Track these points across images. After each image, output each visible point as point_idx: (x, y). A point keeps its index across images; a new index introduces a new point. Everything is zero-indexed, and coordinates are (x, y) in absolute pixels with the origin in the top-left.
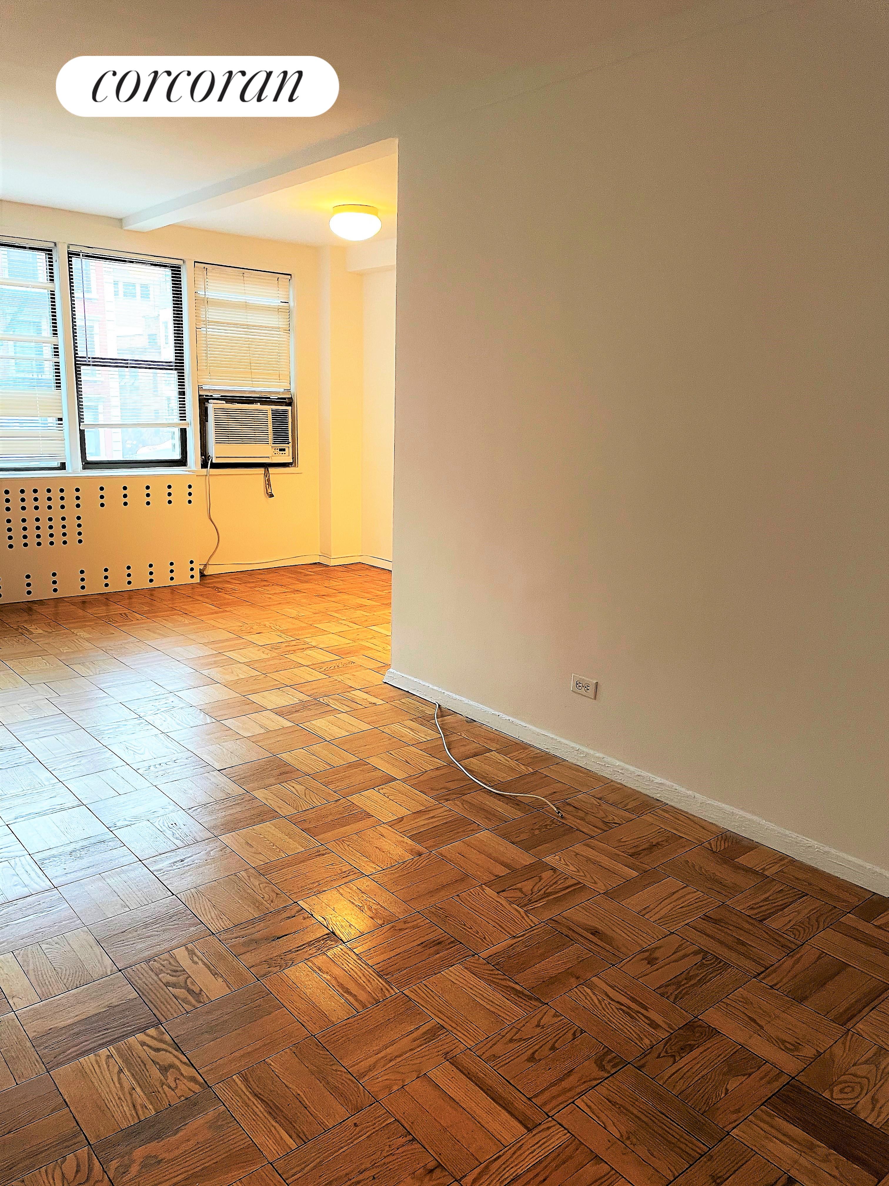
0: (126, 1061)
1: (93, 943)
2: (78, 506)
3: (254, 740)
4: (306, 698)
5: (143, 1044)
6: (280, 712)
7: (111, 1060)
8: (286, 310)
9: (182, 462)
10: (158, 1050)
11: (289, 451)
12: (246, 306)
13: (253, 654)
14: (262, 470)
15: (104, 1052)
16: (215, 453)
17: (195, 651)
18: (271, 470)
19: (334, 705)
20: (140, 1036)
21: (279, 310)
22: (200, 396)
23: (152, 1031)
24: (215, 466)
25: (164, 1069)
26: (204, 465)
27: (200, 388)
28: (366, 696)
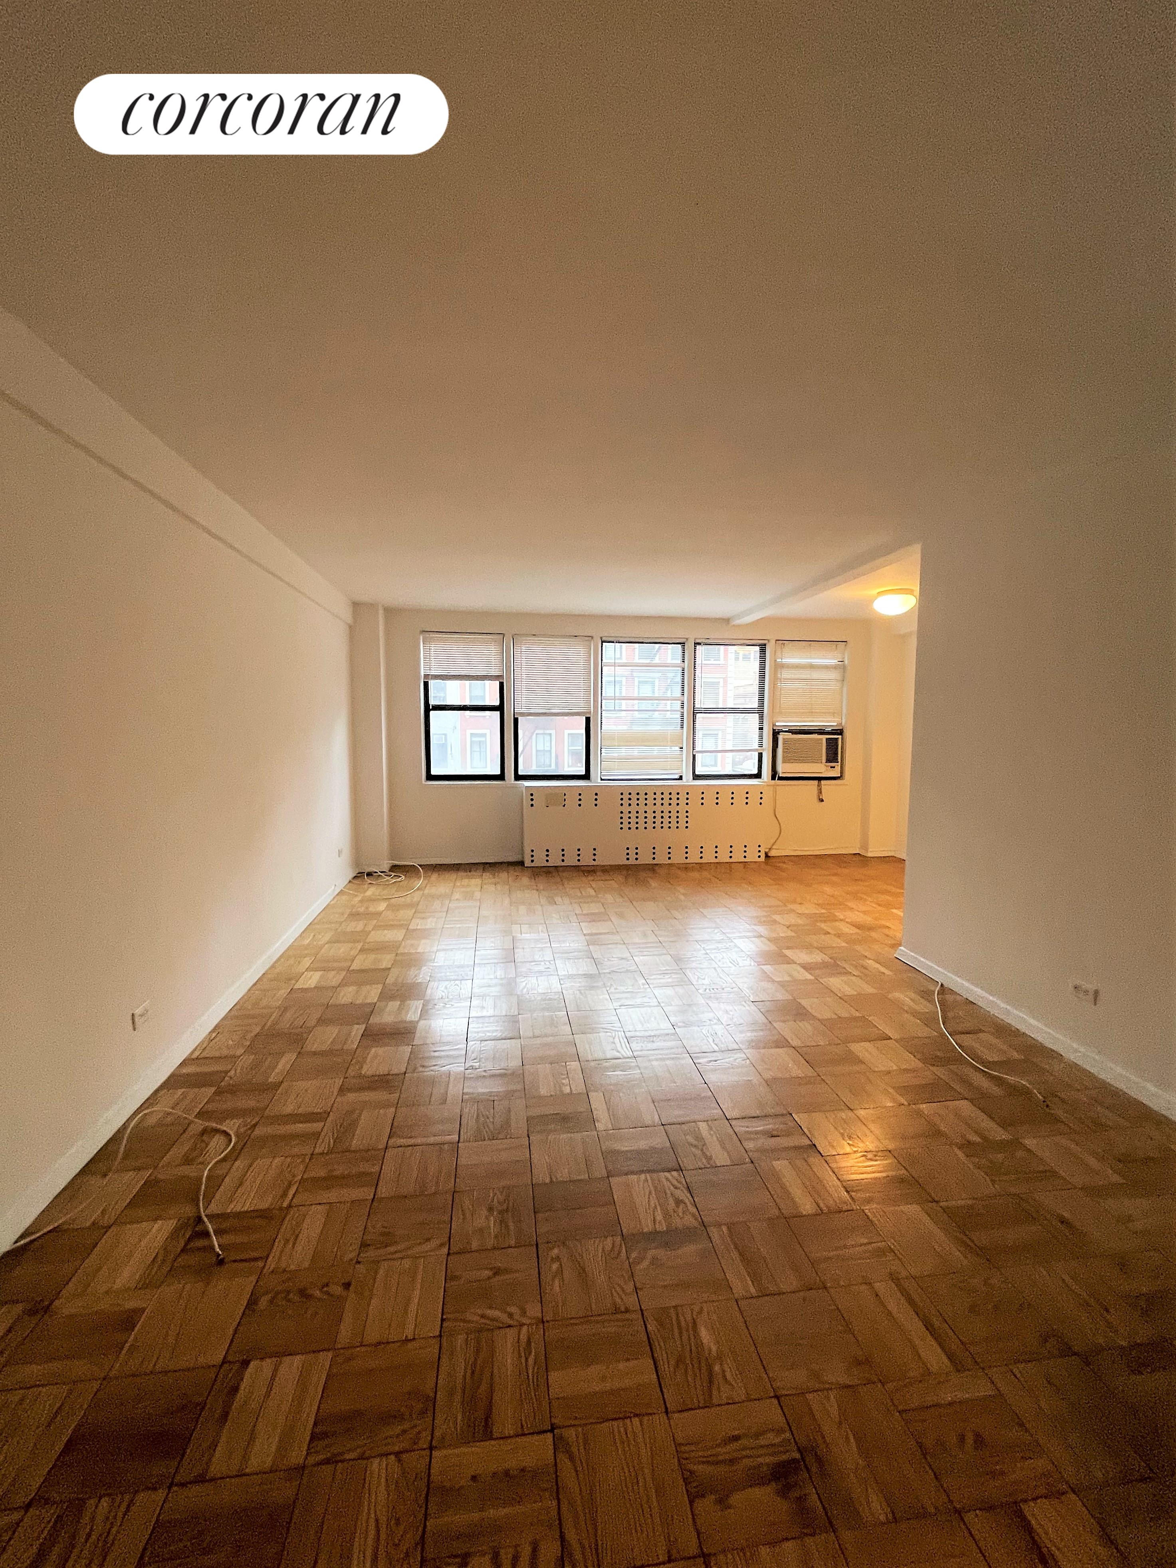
0: (656, 1188)
1: (650, 1100)
2: (687, 804)
3: (782, 984)
4: (827, 959)
5: (667, 1179)
6: (806, 967)
7: (646, 1184)
8: (841, 667)
9: (758, 776)
10: (676, 1188)
11: (838, 768)
12: (812, 667)
13: (792, 919)
14: (816, 782)
15: (643, 1176)
16: (781, 769)
17: (753, 912)
18: (823, 782)
19: (849, 968)
20: (667, 1174)
21: (835, 667)
22: (773, 730)
23: (675, 1173)
24: (781, 778)
25: (678, 1202)
26: (773, 778)
27: (774, 725)
28: (877, 966)
